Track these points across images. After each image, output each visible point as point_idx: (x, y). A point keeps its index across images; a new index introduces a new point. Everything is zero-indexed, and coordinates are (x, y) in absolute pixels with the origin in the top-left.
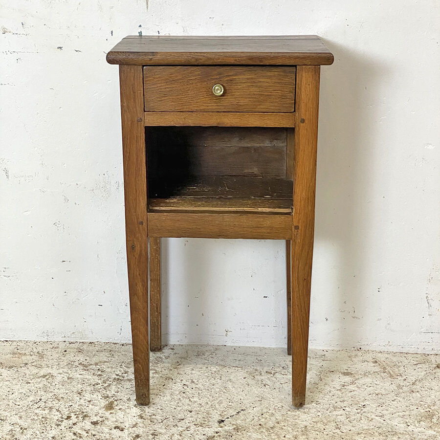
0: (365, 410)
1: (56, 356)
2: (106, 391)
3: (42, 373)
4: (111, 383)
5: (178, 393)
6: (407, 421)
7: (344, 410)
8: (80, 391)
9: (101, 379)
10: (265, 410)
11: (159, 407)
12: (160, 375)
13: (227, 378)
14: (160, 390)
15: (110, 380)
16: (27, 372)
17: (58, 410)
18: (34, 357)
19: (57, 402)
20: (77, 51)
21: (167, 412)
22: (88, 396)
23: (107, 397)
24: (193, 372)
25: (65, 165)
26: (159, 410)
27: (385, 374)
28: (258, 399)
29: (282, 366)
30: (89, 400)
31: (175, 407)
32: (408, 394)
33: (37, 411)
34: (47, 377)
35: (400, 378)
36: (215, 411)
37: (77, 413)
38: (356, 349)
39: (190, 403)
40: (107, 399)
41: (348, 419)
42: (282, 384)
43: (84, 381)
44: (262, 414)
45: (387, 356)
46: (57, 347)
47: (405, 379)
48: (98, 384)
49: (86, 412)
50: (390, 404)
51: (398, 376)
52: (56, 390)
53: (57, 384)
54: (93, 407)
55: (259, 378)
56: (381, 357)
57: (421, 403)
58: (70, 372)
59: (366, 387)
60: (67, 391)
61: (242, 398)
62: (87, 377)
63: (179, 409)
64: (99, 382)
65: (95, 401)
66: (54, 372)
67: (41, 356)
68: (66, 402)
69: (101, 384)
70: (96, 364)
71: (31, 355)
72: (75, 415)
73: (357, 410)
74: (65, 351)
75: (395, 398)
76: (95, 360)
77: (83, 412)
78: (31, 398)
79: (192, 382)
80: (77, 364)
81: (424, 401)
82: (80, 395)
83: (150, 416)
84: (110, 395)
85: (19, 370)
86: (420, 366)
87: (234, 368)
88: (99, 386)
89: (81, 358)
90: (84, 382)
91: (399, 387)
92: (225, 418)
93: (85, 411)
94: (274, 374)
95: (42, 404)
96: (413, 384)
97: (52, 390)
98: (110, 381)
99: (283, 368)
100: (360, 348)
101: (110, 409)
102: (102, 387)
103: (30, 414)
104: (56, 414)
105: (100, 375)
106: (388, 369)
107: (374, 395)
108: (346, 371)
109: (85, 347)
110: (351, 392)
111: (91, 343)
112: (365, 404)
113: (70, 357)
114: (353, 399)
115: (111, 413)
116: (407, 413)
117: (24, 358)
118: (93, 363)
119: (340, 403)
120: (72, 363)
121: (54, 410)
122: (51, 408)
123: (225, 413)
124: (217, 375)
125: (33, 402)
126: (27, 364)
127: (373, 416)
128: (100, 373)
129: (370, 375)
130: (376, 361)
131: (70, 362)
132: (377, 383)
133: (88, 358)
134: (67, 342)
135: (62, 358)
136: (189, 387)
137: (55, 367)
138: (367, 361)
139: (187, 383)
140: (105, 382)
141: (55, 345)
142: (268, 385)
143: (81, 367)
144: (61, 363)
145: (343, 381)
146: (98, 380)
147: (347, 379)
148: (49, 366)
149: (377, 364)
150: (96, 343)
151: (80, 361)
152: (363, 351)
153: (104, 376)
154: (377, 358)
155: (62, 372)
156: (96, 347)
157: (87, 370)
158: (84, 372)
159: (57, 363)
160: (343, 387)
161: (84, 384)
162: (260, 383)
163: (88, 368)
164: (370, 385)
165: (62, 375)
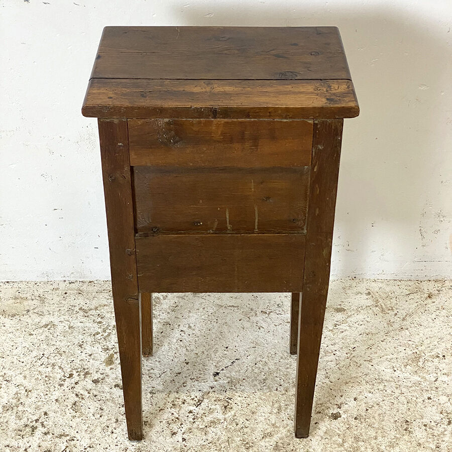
0: (354, 354)
1: (56, 299)
2: (106, 342)
3: (44, 322)
4: (111, 331)
5: (175, 341)
6: (394, 365)
7: (334, 354)
8: (81, 342)
9: (101, 328)
10: (259, 359)
11: (157, 359)
12: (158, 320)
13: (224, 321)
14: (158, 339)
15: (109, 328)
16: (29, 321)
17: (60, 368)
18: (35, 302)
19: (60, 357)
20: (45, 3)
21: (165, 365)
22: (88, 349)
23: (108, 349)
24: (191, 314)
25: (46, 119)
26: (157, 363)
27: (377, 308)
28: (252, 345)
29: (277, 303)
30: (90, 353)
31: (172, 358)
32: (398, 332)
33: (40, 369)
34: (49, 327)
35: (391, 313)
36: (211, 361)
37: (79, 370)
38: (350, 278)
39: (187, 353)
40: (107, 351)
41: (338, 366)
42: (276, 326)
43: (84, 330)
44: (256, 364)
45: (380, 285)
46: (57, 289)
47: (396, 314)
48: (98, 333)
49: (88, 368)
50: (379, 345)
51: (389, 310)
52: (58, 343)
53: (59, 335)
54: (94, 361)
55: (254, 319)
56: (375, 287)
57: (410, 342)
58: (71, 319)
59: (358, 326)
60: (69, 344)
61: (237, 345)
62: (87, 324)
63: (176, 360)
64: (100, 330)
65: (96, 355)
66: (55, 320)
67: (42, 299)
68: (68, 357)
69: (101, 334)
70: (96, 309)
71: (32, 300)
72: (77, 372)
73: (347, 354)
74: (66, 293)
75: (385, 337)
76: (95, 303)
77: (84, 369)
78: (34, 353)
79: (190, 327)
80: (77, 309)
81: (413, 340)
82: (81, 348)
83: (149, 370)
84: (110, 347)
85: (22, 319)
86: (411, 296)
87: (230, 308)
88: (98, 337)
89: (81, 301)
90: (84, 332)
91: (390, 323)
92: (221, 369)
93: (86, 367)
94: (269, 314)
95: (45, 360)
96: (404, 319)
97: (54, 343)
98: (110, 329)
99: (278, 305)
100: (355, 277)
101: (110, 364)
102: (102, 337)
103: (34, 373)
104: (58, 371)
105: (100, 322)
106: (381, 301)
107: (365, 334)
108: (339, 307)
109: (85, 287)
110: (343, 332)
111: (90, 282)
112: (355, 346)
113: (71, 300)
114: (343, 341)
115: (111, 369)
116: (395, 356)
117: (26, 303)
118: (93, 307)
119: (331, 346)
120: (73, 308)
121: (57, 367)
122: (53, 365)
123: (221, 364)
124: (213, 318)
125: (36, 358)
126: (28, 311)
127: (362, 362)
128: (99, 319)
129: (362, 311)
130: (369, 293)
131: (70, 307)
132: (368, 319)
133: (88, 301)
134: (67, 282)
135: (63, 302)
136: (186, 333)
137: (56, 313)
138: (360, 293)
139: (184, 329)
140: (105, 331)
141: (55, 286)
142: (263, 328)
143: (81, 313)
144: (62, 309)
145: (336, 320)
146: (98, 329)
147: (339, 316)
148: (51, 312)
149: (370, 296)
150: (95, 282)
151: (81, 306)
152: (358, 280)
153: (104, 323)
154: (370, 289)
155: (63, 320)
156: (95, 287)
157: (88, 316)
158: (84, 320)
159: (58, 309)
160: (335, 326)
161: (85, 334)
162: (255, 326)
163: (88, 314)
164: (361, 323)
165: (64, 324)
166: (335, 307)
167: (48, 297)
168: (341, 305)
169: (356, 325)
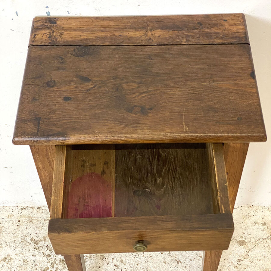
1: (12, 228)
4: (57, 266)
9: (49, 262)
15: (57, 262)
34: (7, 261)
38: (249, 206)
42: (191, 260)
46: (12, 216)
58: (24, 252)
62: (38, 258)
64: (49, 265)
66: (12, 253)
69: (50, 269)
70: (45, 239)
74: (19, 221)
80: (29, 240)
89: (31, 231)
90: (36, 267)
98: (57, 264)
100: (252, 205)
105: (48, 256)
108: (241, 239)
109: (34, 214)
110: (245, 268)
111: (39, 208)
113: (23, 229)
118: (42, 237)
120: (26, 239)
129: (260, 244)
130: (265, 223)
131: (23, 237)
132: (265, 254)
133: (38, 231)
134: (20, 208)
135: (17, 231)
136: (119, 268)
137: (12, 245)
138: (257, 223)
139: (117, 263)
140: (53, 266)
141: (10, 212)
142: (181, 262)
143: (33, 245)
144: (17, 239)
145: (239, 254)
146: (47, 263)
147: (242, 250)
148: (8, 244)
149: (265, 227)
150: (43, 208)
151: (32, 236)
152: (254, 208)
153: (52, 257)
154: (265, 218)
155: (18, 253)
156: (43, 214)
157: (38, 249)
158: (35, 252)
159: (14, 239)
160: (239, 262)
161: (36, 269)
162: (174, 260)
163: (38, 246)
164: (260, 258)
165: (19, 258)
166: (238, 239)
167: (4, 226)
168: (242, 237)
169: (256, 261)
